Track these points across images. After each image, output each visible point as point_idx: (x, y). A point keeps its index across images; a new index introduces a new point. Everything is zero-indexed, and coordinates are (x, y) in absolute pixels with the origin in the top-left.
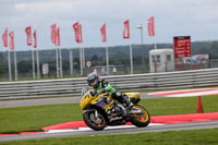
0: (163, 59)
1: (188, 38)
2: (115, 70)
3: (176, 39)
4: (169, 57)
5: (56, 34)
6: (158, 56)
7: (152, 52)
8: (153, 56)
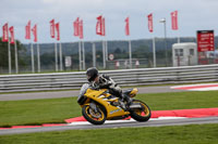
0: (186, 53)
1: (212, 32)
2: (137, 63)
3: (199, 33)
4: (192, 50)
5: (78, 27)
6: (182, 50)
7: (175, 46)
8: (176, 50)
